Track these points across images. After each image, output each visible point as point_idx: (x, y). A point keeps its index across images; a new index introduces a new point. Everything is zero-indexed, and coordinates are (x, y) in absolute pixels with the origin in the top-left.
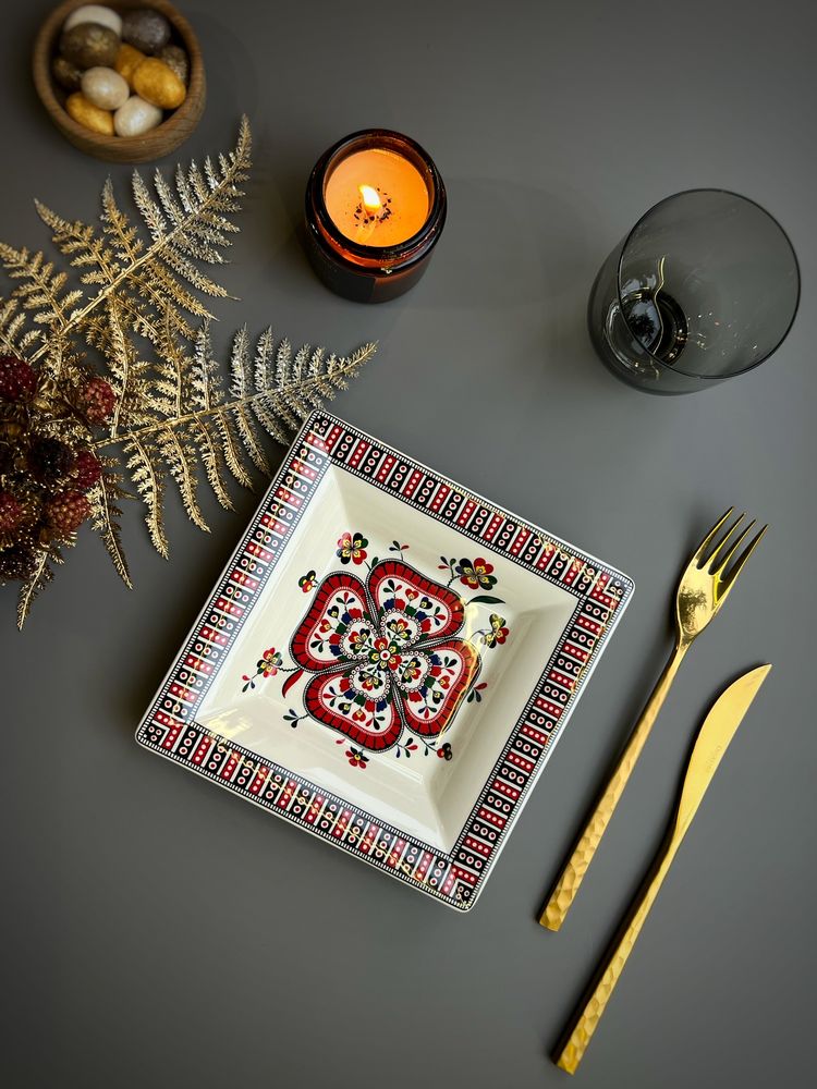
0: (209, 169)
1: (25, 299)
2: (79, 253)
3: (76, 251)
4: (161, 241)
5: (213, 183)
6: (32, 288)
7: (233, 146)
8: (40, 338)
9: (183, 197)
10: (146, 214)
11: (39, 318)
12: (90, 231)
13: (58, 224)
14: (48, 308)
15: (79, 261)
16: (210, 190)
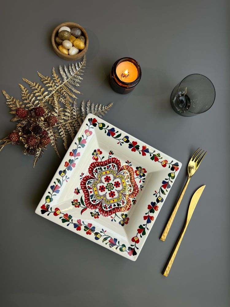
1: (35, 94)
3: (47, 83)
4: (66, 81)
8: (38, 102)
9: (70, 71)
10: (62, 75)
11: (38, 98)
12: (50, 78)
13: (42, 77)
14: (40, 96)
15: (47, 85)
16: (77, 70)
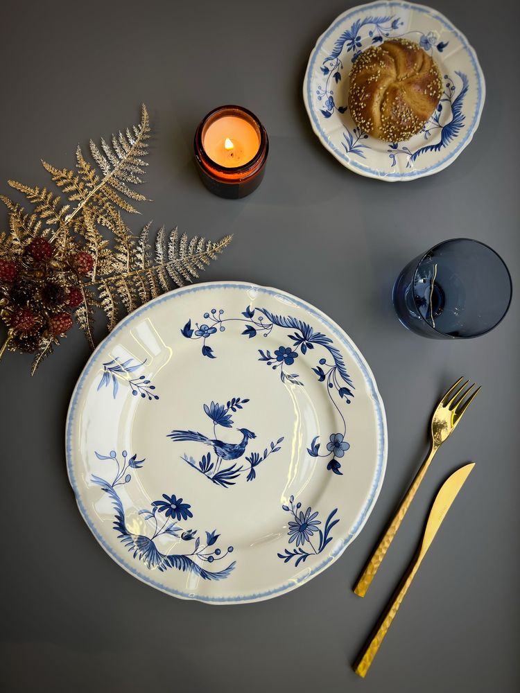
0: (129, 135)
1: (40, 213)
2: (66, 185)
4: (108, 176)
5: (132, 142)
6: (43, 207)
7: (140, 121)
8: (50, 232)
9: (117, 151)
10: (99, 162)
11: (49, 222)
12: (71, 173)
13: (54, 171)
14: (53, 216)
15: (67, 190)
16: (131, 146)
